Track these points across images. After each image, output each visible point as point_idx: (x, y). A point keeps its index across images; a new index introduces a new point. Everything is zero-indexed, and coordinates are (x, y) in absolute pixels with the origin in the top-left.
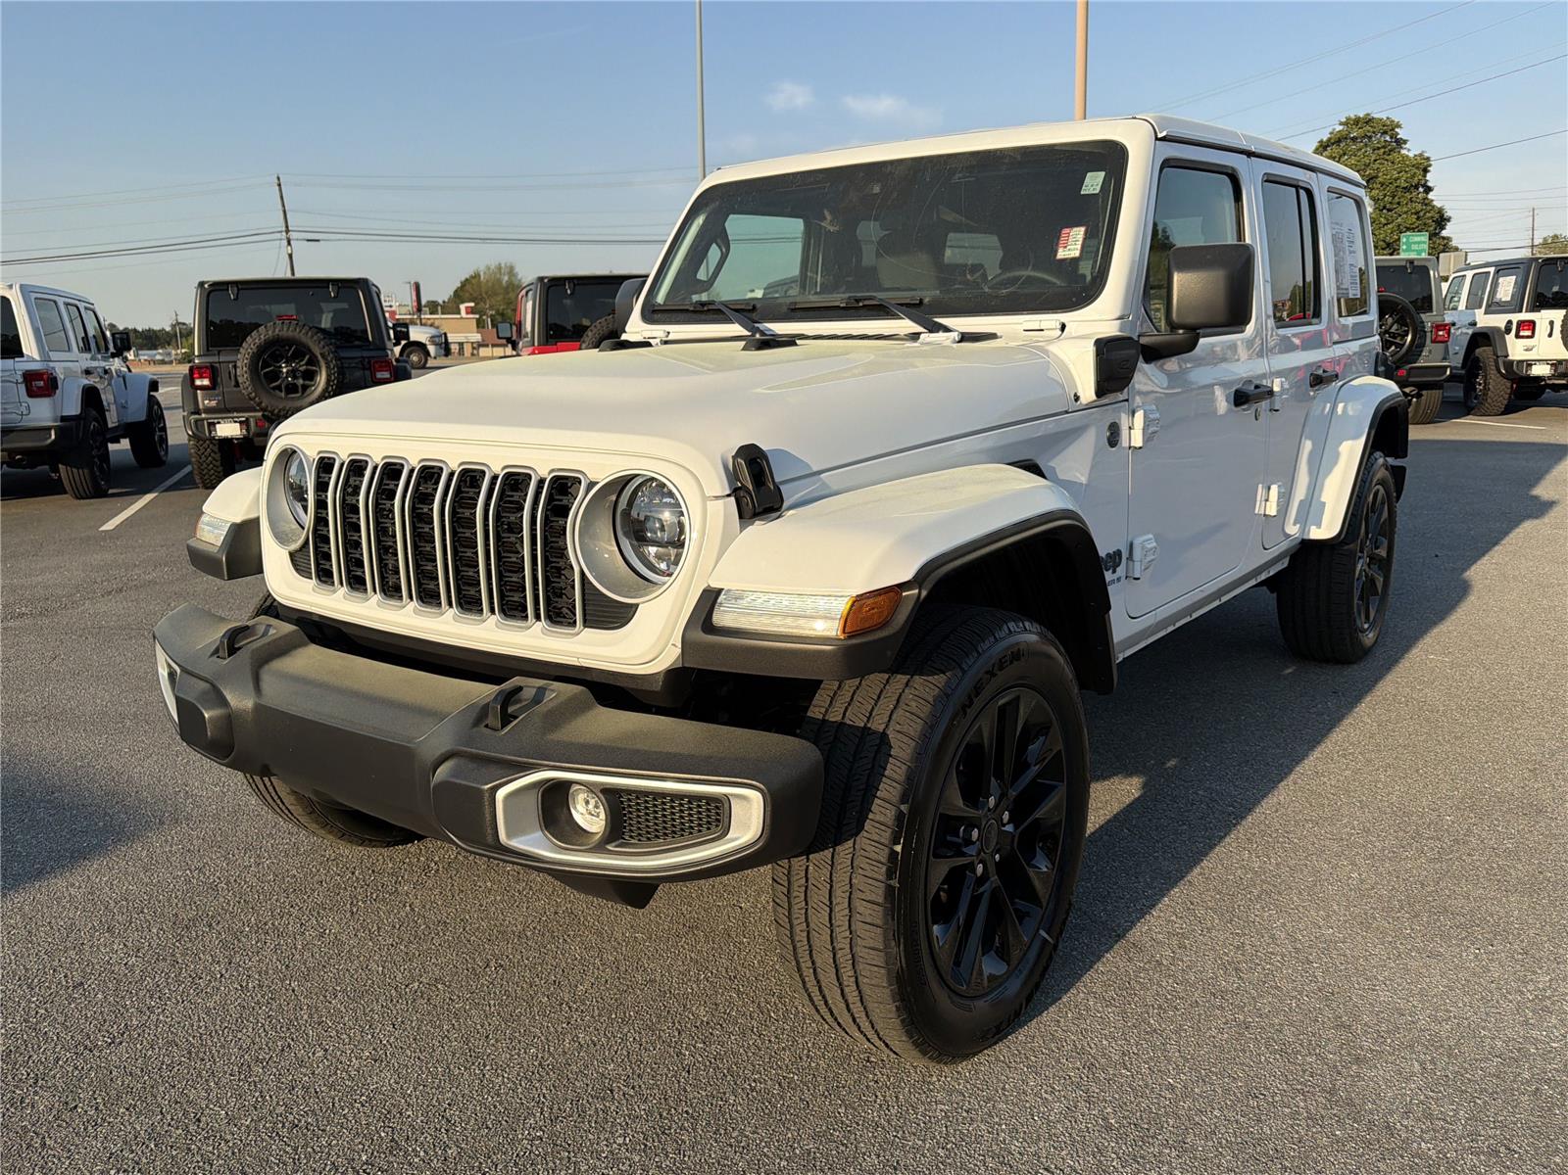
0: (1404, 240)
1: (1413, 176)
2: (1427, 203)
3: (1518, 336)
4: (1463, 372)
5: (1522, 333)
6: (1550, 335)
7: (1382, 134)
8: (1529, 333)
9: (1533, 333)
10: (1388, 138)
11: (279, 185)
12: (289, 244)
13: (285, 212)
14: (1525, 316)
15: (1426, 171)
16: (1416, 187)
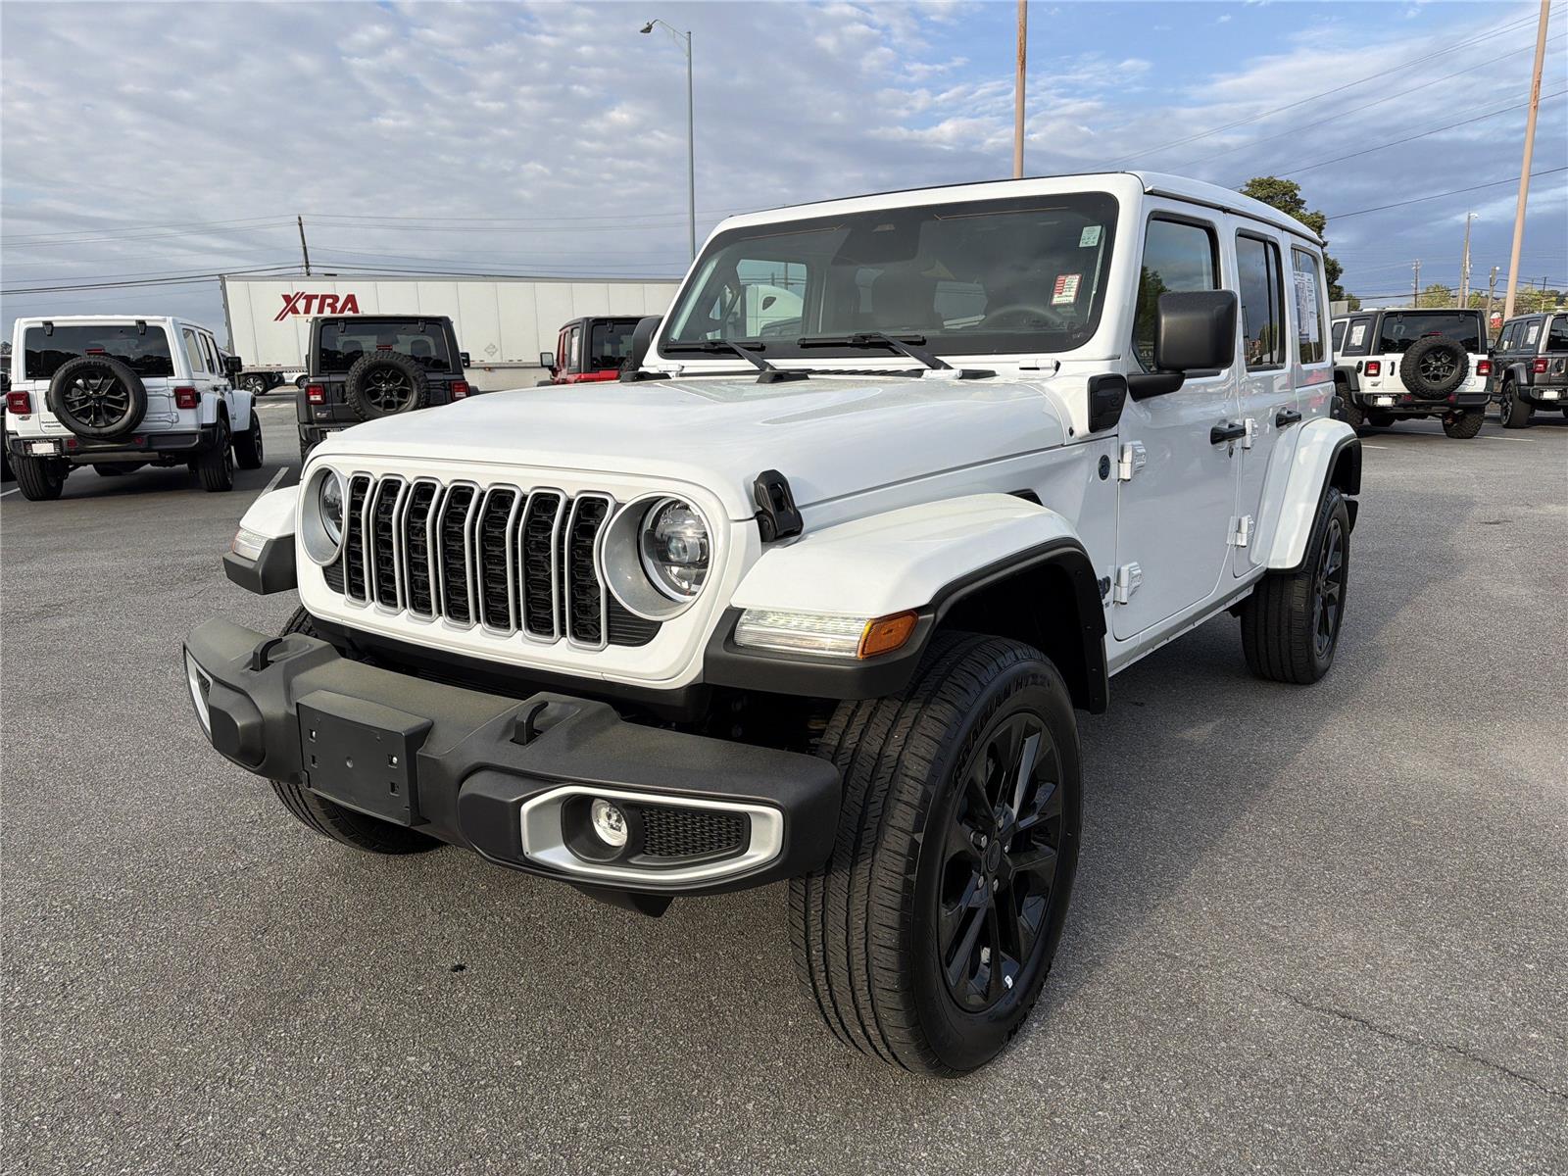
3: (1366, 374)
5: (1371, 372)
6: (1392, 374)
7: (1284, 194)
8: (1374, 372)
9: (1379, 372)
11: (301, 225)
13: (305, 248)
14: (1372, 358)
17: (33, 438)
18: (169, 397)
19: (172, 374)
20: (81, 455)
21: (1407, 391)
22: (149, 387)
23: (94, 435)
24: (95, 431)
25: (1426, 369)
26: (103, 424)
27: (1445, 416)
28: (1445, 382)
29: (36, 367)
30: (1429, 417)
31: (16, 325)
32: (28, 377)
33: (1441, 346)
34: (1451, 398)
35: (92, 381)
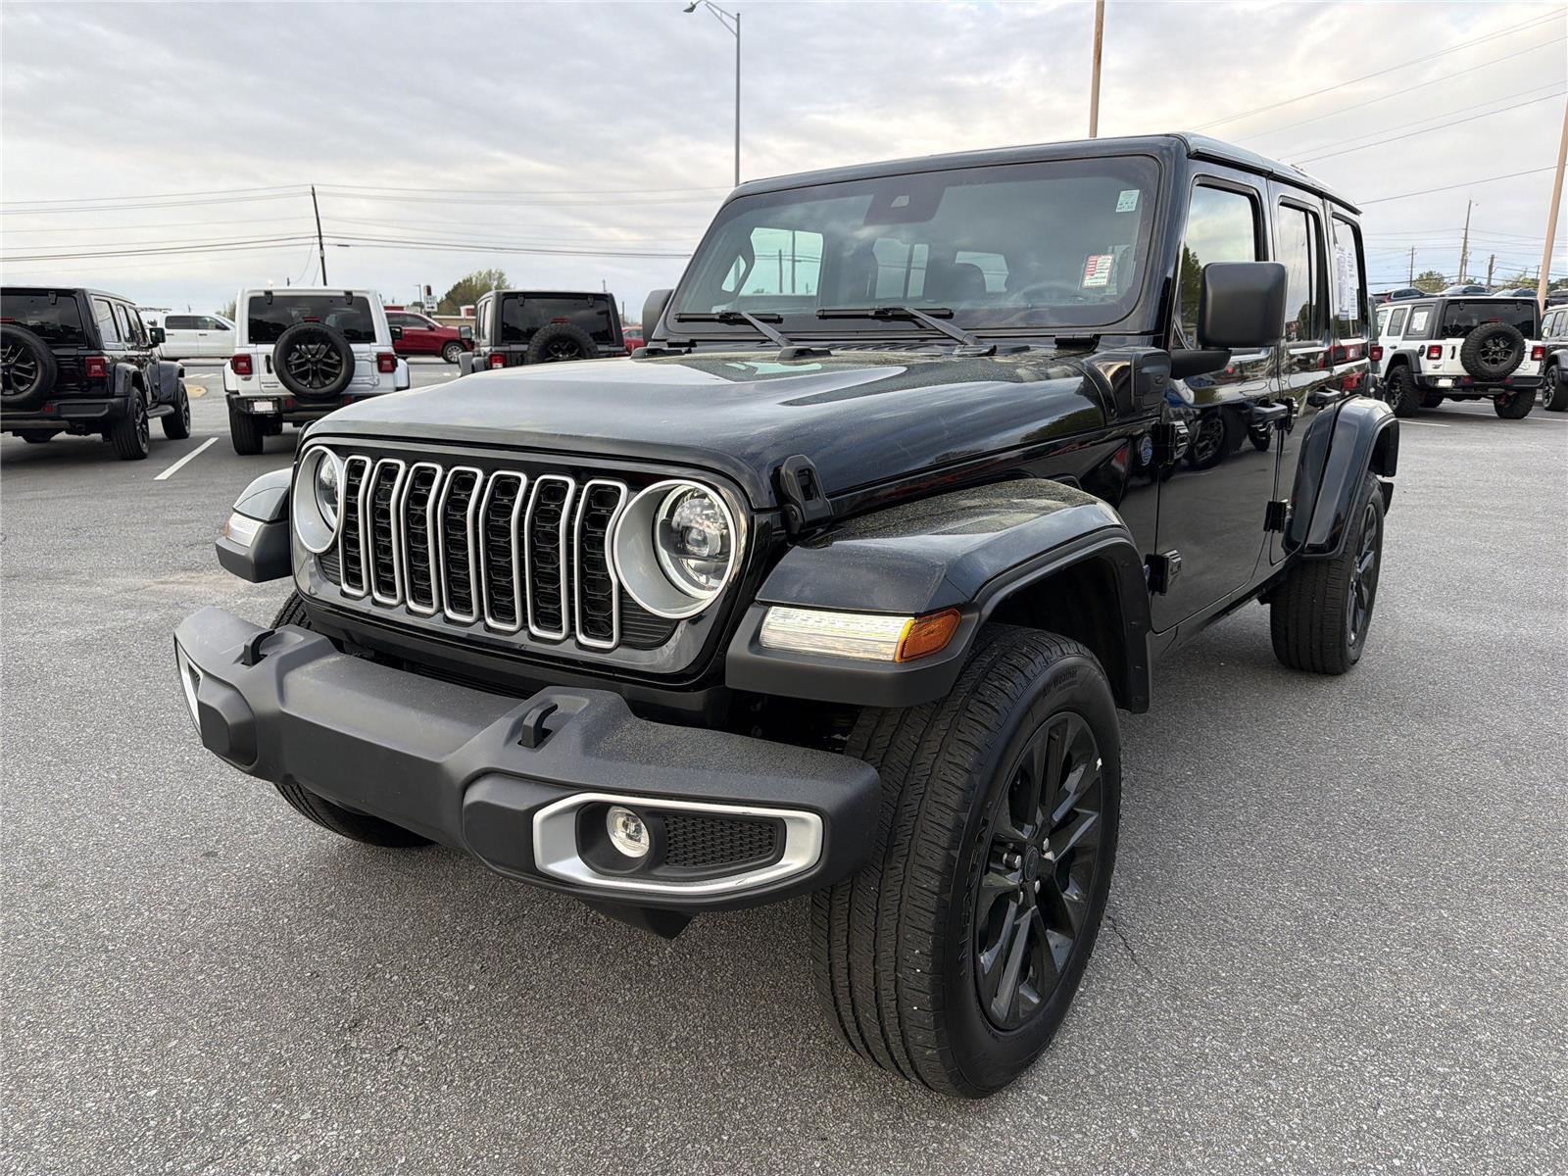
3: (1429, 357)
5: (1432, 355)
6: (1452, 357)
8: (1435, 355)
9: (1440, 355)
11: (314, 195)
12: (321, 248)
13: (318, 219)
14: (1434, 342)
17: (255, 397)
18: (372, 362)
19: (375, 341)
21: (1466, 374)
22: (357, 353)
24: (312, 391)
25: (1485, 354)
27: (1498, 397)
28: (1503, 366)
29: (258, 332)
30: (1482, 398)
32: (251, 341)
33: (1500, 332)
34: (1508, 380)
35: (310, 346)
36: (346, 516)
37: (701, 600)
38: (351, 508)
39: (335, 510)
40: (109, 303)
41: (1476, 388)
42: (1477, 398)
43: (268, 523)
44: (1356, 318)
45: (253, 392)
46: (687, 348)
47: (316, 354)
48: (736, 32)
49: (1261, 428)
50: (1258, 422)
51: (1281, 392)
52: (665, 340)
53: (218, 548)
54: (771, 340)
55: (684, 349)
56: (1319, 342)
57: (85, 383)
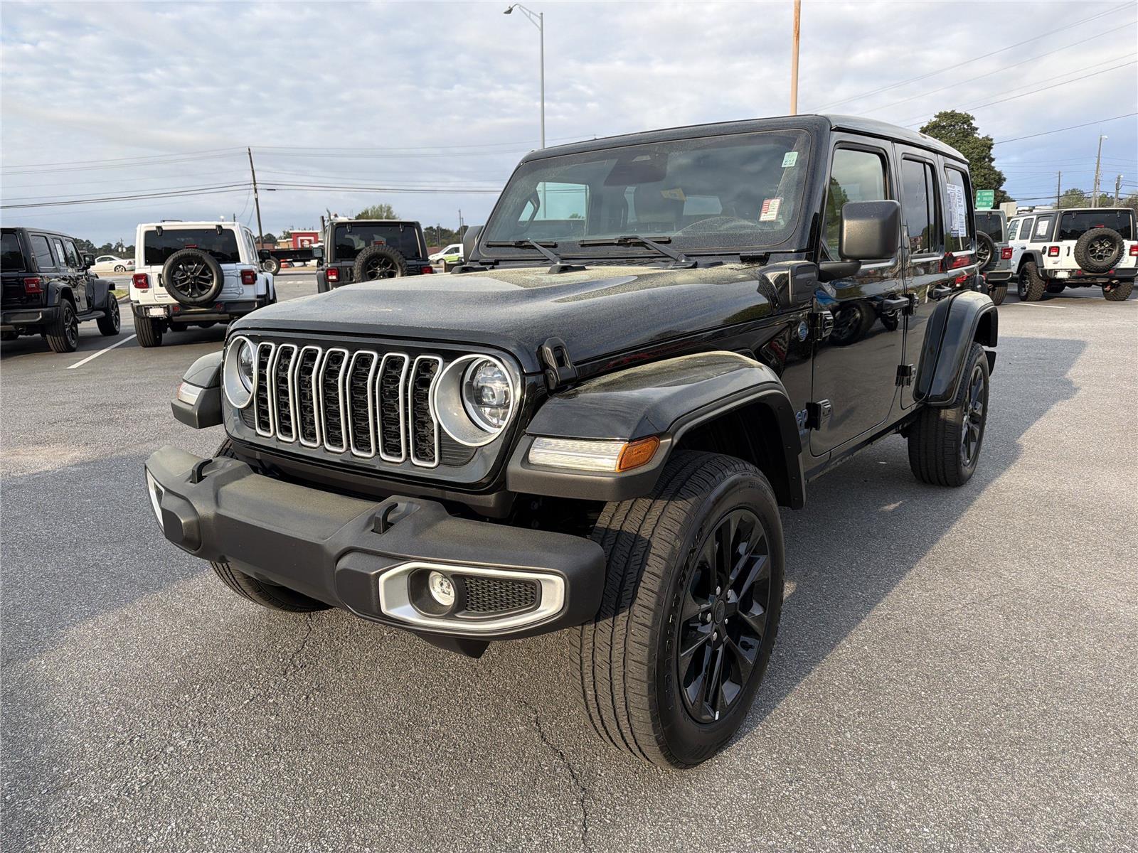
0: (979, 194)
1: (982, 152)
2: (991, 169)
3: (1049, 255)
4: (1018, 276)
5: (1052, 254)
6: (1068, 255)
7: (962, 123)
8: (1056, 254)
9: (1058, 253)
10: (966, 127)
11: (250, 154)
12: (256, 192)
13: (253, 171)
14: (1054, 244)
15: (990, 148)
16: (984, 158)
17: (151, 305)
18: (237, 277)
19: (239, 261)
20: (181, 317)
21: (1079, 268)
22: (226, 270)
23: (191, 302)
24: (191, 299)
25: (1093, 251)
26: (197, 295)
27: (1104, 285)
28: (1107, 261)
29: (151, 258)
30: (1093, 286)
31: (138, 229)
32: (146, 263)
33: (1104, 235)
34: (1112, 272)
35: (190, 266)
36: (259, 383)
37: (491, 434)
38: (262, 377)
39: (251, 379)
40: (46, 238)
41: (1086, 277)
42: (1089, 285)
43: (206, 388)
44: (965, 236)
45: (149, 301)
46: (491, 266)
47: (195, 271)
48: (540, 26)
49: (890, 314)
50: (887, 310)
51: (906, 289)
52: (478, 261)
53: (172, 405)
54: (549, 260)
55: (488, 267)
56: (935, 253)
57: (24, 298)
